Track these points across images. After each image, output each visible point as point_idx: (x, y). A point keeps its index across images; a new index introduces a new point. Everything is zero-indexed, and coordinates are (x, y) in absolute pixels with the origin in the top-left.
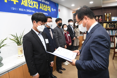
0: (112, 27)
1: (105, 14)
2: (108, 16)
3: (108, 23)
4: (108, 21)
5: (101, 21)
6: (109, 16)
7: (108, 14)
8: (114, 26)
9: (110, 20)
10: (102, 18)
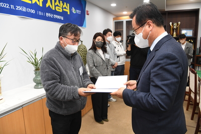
2: (175, 27)
4: (175, 36)
7: (175, 24)
9: (179, 34)
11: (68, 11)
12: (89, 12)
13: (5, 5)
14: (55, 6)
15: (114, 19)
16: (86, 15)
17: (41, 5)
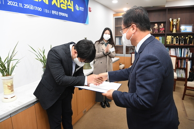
0: (182, 43)
1: (171, 19)
2: (175, 23)
3: (175, 35)
4: (174, 32)
5: (162, 31)
6: (177, 24)
7: (175, 20)
8: (185, 40)
9: (179, 30)
10: (164, 27)
11: (72, 8)
12: (91, 9)
13: (13, 3)
14: (60, 4)
15: (114, 15)
16: (89, 12)
17: (47, 3)
